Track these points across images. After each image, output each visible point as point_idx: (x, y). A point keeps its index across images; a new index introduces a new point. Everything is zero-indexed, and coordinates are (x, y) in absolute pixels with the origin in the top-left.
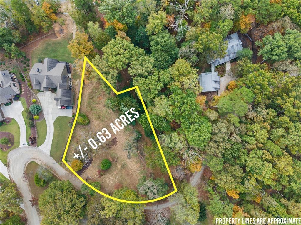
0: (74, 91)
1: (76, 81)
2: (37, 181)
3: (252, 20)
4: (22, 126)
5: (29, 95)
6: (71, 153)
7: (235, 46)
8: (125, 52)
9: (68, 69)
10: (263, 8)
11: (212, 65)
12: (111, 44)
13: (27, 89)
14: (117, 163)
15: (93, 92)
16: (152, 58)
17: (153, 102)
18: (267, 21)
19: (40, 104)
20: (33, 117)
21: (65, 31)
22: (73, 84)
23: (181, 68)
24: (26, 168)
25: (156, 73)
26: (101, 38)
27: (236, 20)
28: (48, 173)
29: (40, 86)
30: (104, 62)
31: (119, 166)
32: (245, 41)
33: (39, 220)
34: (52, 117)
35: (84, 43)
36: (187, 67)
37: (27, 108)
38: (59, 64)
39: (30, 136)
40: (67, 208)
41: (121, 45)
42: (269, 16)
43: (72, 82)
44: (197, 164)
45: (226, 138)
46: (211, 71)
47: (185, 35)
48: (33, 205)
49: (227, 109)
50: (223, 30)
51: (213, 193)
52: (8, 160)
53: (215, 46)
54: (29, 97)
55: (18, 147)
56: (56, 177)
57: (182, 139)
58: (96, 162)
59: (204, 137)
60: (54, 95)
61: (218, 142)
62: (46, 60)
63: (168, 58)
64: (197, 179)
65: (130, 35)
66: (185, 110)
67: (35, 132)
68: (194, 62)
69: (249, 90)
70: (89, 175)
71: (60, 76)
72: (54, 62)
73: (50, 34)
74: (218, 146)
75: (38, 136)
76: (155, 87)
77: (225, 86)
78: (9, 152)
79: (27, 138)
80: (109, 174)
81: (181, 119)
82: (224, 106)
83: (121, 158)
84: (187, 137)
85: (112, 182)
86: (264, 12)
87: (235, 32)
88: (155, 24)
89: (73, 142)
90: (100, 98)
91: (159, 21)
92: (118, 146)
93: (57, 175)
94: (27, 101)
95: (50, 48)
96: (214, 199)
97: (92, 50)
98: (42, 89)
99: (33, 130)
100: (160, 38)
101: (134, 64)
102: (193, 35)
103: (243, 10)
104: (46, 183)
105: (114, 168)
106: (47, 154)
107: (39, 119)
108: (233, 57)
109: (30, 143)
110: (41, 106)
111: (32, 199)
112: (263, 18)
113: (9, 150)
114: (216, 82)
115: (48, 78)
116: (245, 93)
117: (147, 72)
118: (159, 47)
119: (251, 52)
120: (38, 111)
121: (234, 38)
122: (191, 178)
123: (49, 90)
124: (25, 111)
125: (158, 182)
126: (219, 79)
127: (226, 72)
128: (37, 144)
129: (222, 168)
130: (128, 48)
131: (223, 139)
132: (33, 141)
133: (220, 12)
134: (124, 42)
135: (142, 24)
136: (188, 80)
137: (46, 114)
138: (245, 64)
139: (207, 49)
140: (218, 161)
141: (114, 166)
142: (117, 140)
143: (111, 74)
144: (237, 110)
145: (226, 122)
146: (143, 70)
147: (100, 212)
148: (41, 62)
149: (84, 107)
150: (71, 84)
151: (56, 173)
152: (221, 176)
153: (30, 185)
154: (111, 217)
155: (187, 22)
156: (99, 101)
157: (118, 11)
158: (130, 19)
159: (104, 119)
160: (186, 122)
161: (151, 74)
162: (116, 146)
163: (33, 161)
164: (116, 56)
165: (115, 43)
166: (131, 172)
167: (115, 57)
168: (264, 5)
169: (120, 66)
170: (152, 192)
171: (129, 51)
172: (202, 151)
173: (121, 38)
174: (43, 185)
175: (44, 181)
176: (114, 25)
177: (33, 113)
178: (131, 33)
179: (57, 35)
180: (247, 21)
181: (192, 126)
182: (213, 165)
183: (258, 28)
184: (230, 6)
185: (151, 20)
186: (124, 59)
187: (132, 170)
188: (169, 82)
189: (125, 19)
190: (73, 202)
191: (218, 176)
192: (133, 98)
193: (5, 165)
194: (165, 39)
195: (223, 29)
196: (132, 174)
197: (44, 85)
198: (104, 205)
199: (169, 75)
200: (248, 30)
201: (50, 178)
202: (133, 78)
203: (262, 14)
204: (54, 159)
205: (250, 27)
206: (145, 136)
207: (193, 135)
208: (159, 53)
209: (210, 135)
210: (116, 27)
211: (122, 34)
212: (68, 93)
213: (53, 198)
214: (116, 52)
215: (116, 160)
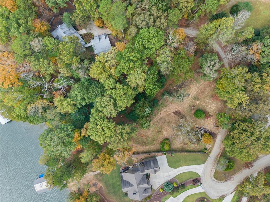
0: (143, 160)
1: (133, 160)
2: (230, 168)
3: (38, 21)
4: (186, 194)
5: (158, 195)
6: (197, 147)
7: (64, 30)
8: (99, 124)
9: (126, 169)
10: (24, 14)
11: (85, 47)
12: (95, 138)
13: (153, 199)
14: (195, 105)
15: (139, 143)
16: (97, 100)
17: (134, 88)
18: (34, 7)
19: (163, 184)
20: (176, 187)
21: (94, 182)
22: (137, 162)
23: (98, 71)
24: (221, 181)
25: (109, 92)
26: (92, 149)
27: (42, 35)
28: (221, 161)
29: (148, 189)
30: (112, 139)
31: (198, 102)
32: (55, 24)
33: (263, 158)
34: (171, 171)
35: (101, 162)
36: (96, 66)
37: (169, 195)
38: (124, 179)
39: (193, 185)
40: (249, 135)
41: (94, 130)
42: (29, 7)
43: (136, 164)
44: (178, 33)
45: (148, 13)
46: (91, 46)
47: (68, 77)
48: (252, 166)
49: (123, 19)
50: (55, 43)
51: (200, 12)
52: (218, 198)
53: (71, 46)
54: (159, 195)
55: (205, 192)
56: (222, 153)
57: (161, 52)
58: (199, 123)
59: (154, 33)
60: (152, 176)
61: (154, 19)
62: (124, 190)
63: (93, 85)
64: (189, 30)
65: (82, 125)
66: (135, 57)
67: (188, 182)
68: (89, 62)
69: (100, 5)
70: (212, 126)
71: (134, 174)
72: (124, 183)
73: (100, 193)
74: (157, 18)
75: (191, 178)
76: (121, 89)
77: (101, 30)
78: (211, 199)
79: (195, 188)
80: (206, 109)
81: (144, 58)
82: (121, 23)
83: (189, 103)
84: (158, 48)
85: (213, 105)
86: (27, 12)
87: (51, 34)
88: (67, 106)
89: (187, 148)
90: (142, 136)
91: (64, 103)
92: (180, 109)
93: (219, 153)
94: (163, 196)
95: (112, 190)
96: (205, 9)
97: (104, 154)
98: (150, 186)
99: (187, 184)
100: (77, 98)
101: (107, 114)
102: (66, 70)
103: (31, 32)
104: (230, 160)
105: (200, 107)
106: (204, 166)
107: (176, 182)
108: (73, 30)
109: (198, 183)
110: (164, 184)
111: (247, 168)
112: (32, 12)
113: (209, 199)
114: (100, 39)
115: (139, 184)
116: (105, 8)
117: (110, 100)
118: (86, 96)
119: (65, 14)
120: (169, 185)
121: (57, 34)
122: (191, 36)
123: (148, 180)
124: (173, 195)
125: (204, 64)
126: (97, 36)
127: (89, 32)
128: (198, 177)
129: (176, 9)
130: (95, 123)
131: (150, 15)
132: (196, 181)
133: (39, 51)
134: (90, 128)
135: (69, 118)
136: (108, 61)
137: (170, 177)
138: (78, 16)
139: (75, 54)
140: (171, 15)
141: (199, 107)
142: (175, 111)
143: (121, 130)
144: (122, 10)
145: (134, 18)
146: (110, 104)
147: (244, 106)
148: (126, 194)
149: (154, 147)
150: (138, 164)
151: (219, 155)
152: (184, 8)
153: (235, 173)
154: (247, 95)
155: (55, 79)
156: (145, 136)
157: (65, 141)
158: (68, 129)
159: (159, 127)
160: (145, 53)
161: (111, 97)
162: (180, 110)
163: (213, 177)
164: (104, 131)
165: (94, 135)
166: (199, 91)
167: (106, 131)
168: (22, 13)
169: (112, 124)
170: (213, 66)
171: (97, 121)
172: (166, 32)
173: (88, 131)
174: (232, 162)
175: (228, 162)
176: (78, 141)
177: (172, 188)
178: (80, 125)
179: (99, 187)
180: (39, 25)
181: (147, 46)
182: (176, 18)
183: (43, 14)
184: (32, 44)
185: (65, 110)
186: (105, 123)
187: (198, 90)
188: (113, 78)
189: (69, 132)
190: (241, 131)
191: (184, 11)
192: (135, 107)
193: (223, 199)
194: (77, 94)
195: (53, 44)
196: (201, 89)
197: (146, 186)
198: (237, 105)
199: (107, 80)
200: (46, 23)
201: (225, 158)
202: (119, 111)
203: (29, 14)
204: (207, 160)
205: (44, 21)
206: (164, 88)
207: (155, 43)
208: (90, 95)
209: (151, 28)
210: (79, 138)
211: (84, 132)
212: (146, 164)
213: (242, 150)
214: (102, 132)
215: (192, 107)
